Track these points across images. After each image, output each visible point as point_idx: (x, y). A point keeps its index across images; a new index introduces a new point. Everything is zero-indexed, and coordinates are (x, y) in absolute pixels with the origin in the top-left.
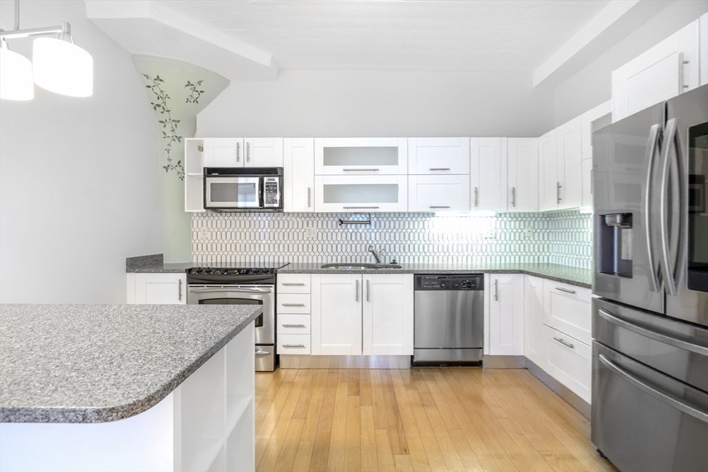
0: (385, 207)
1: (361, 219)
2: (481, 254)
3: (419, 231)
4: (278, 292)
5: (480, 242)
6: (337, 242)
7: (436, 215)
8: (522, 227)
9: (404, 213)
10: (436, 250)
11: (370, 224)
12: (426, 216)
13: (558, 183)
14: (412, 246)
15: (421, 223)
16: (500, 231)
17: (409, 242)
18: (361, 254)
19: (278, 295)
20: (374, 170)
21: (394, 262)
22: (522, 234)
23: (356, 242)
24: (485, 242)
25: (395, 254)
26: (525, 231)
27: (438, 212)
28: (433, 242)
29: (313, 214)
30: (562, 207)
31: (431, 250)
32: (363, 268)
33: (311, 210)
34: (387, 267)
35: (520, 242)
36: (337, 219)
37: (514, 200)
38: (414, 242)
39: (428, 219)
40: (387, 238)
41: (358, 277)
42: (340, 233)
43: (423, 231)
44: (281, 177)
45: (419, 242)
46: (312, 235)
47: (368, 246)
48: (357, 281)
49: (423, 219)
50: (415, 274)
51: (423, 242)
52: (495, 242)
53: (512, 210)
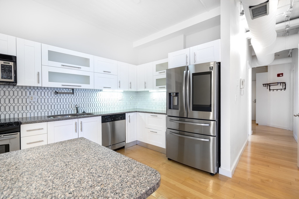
0: (84, 86)
1: (66, 91)
2: (118, 106)
3: (94, 97)
4: (21, 137)
5: (118, 102)
6: (51, 104)
7: (103, 91)
8: (130, 96)
9: (92, 90)
10: (101, 106)
11: (73, 94)
12: (97, 91)
13: (145, 82)
14: (91, 104)
15: (95, 94)
16: (123, 97)
17: (90, 103)
18: (66, 109)
19: (21, 138)
20: (78, 68)
21: (84, 112)
22: (130, 98)
23: (63, 103)
24: (119, 102)
25: (84, 108)
26: (131, 97)
27: (104, 90)
28: (100, 102)
29: (41, 87)
30: (146, 90)
31: (100, 106)
32: (70, 116)
33: (40, 85)
34: (81, 115)
35: (129, 101)
36: (54, 91)
37: (131, 86)
38: (92, 103)
39: (98, 92)
40: (80, 101)
41: (76, 120)
42: (54, 99)
43: (96, 97)
44: (15, 63)
45: (95, 102)
46: (34, 100)
47: (75, 105)
48: (76, 122)
49: (96, 92)
50: (102, 116)
51: (96, 102)
52: (122, 102)
53: (130, 90)
